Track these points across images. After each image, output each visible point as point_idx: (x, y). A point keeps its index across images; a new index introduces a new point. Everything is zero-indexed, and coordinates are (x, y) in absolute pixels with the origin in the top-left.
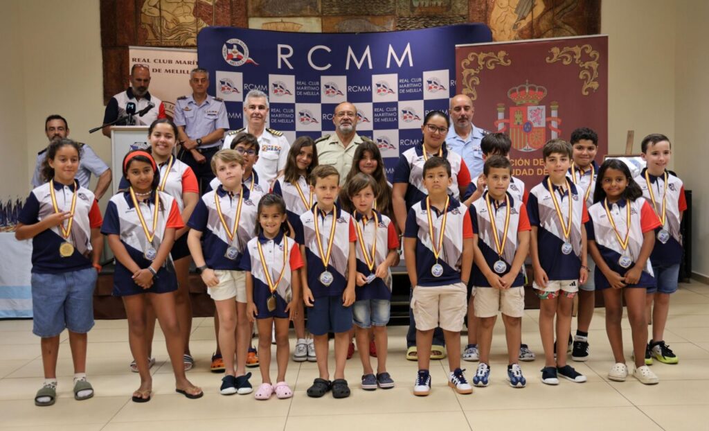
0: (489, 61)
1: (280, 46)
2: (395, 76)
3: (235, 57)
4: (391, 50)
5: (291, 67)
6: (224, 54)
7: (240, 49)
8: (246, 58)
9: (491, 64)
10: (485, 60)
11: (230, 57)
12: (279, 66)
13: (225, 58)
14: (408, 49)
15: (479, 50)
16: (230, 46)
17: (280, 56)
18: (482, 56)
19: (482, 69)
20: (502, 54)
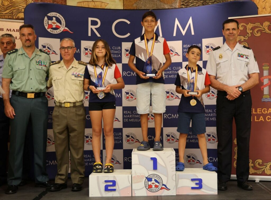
0: (256, 30)
1: (90, 19)
2: (180, 42)
3: (54, 27)
4: (177, 22)
5: (99, 35)
6: (45, 24)
7: (58, 20)
8: (63, 28)
9: (257, 32)
10: (253, 29)
11: (50, 26)
12: (90, 35)
13: (46, 27)
14: (190, 21)
15: (247, 21)
16: (50, 18)
17: (90, 26)
18: (250, 26)
19: (249, 36)
20: (266, 24)
